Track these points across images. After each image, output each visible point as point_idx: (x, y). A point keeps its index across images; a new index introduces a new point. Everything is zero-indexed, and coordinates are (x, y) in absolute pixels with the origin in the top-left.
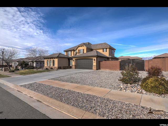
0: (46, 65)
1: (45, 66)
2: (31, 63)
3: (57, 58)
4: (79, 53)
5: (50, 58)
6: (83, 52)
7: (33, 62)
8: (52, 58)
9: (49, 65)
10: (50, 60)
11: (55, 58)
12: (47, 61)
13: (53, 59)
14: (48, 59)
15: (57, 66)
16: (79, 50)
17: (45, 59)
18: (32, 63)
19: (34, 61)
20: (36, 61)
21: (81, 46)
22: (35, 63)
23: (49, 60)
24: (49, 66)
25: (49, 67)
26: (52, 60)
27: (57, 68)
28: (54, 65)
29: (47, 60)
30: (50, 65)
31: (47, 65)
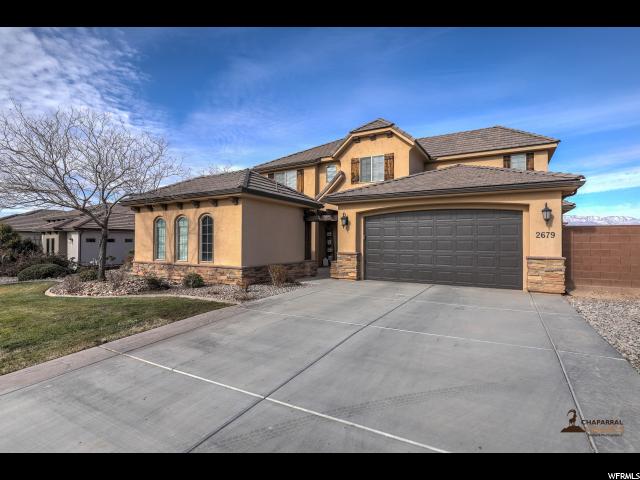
0: (143, 253)
1: (137, 258)
2: (51, 237)
3: (236, 200)
4: (353, 182)
5: (180, 205)
6: (389, 175)
7: (64, 235)
8: (197, 204)
9: (167, 256)
10: (178, 219)
11: (215, 202)
12: (150, 223)
13: (203, 210)
14: (165, 207)
15: (238, 264)
16: (354, 162)
17: (138, 209)
18: (56, 237)
19: (70, 226)
20: (80, 230)
21: (373, 137)
22: (75, 237)
23: (170, 215)
24: (170, 259)
25: (170, 267)
26: (192, 214)
27: (239, 274)
28: (207, 251)
29: (157, 220)
30: (177, 256)
31: (156, 255)
